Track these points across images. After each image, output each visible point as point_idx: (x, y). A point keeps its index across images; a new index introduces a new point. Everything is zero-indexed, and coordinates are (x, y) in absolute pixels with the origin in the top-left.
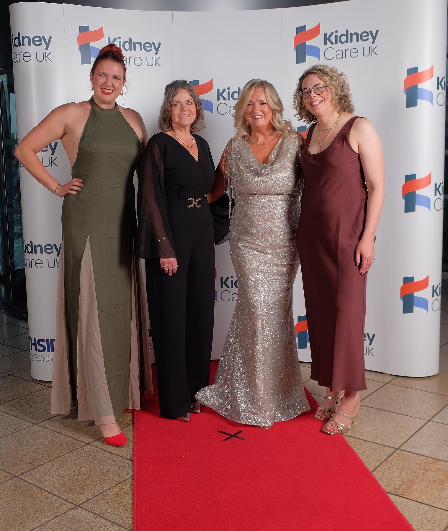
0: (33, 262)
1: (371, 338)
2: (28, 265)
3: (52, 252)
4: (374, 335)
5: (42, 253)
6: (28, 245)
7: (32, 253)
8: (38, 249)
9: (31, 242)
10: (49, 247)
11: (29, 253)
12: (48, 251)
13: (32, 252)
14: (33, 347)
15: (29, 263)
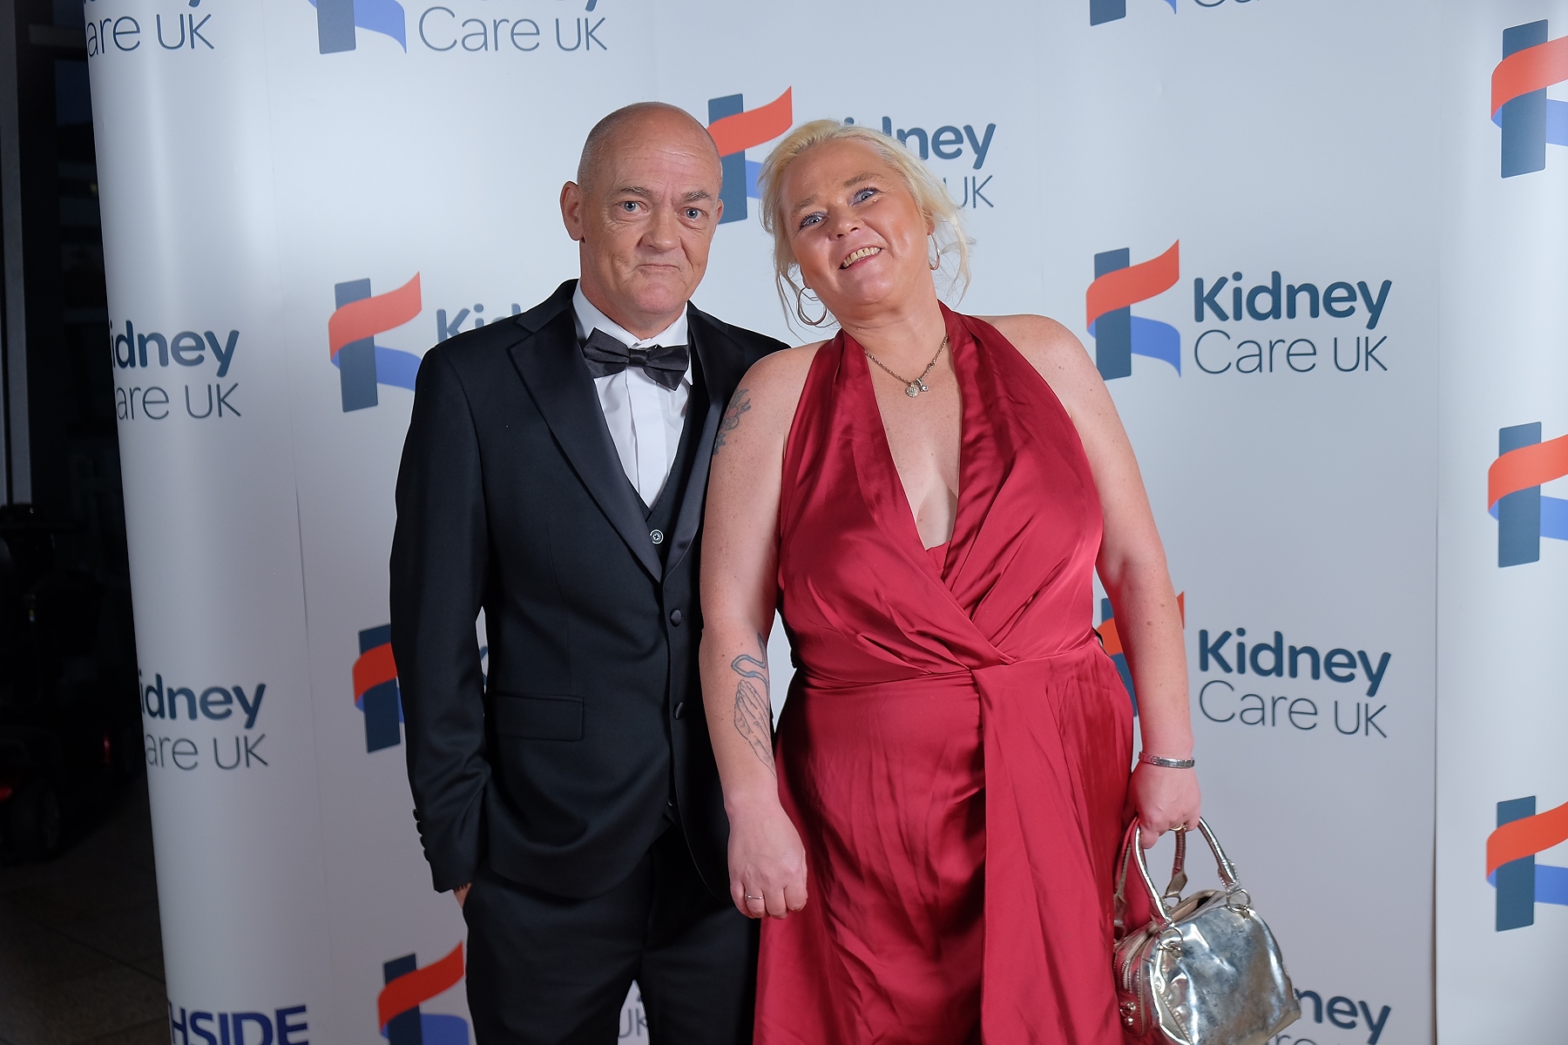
0: (168, 747)
1: (1375, 1017)
2: (150, 756)
3: (228, 713)
4: (1386, 1011)
5: (193, 715)
6: (150, 689)
7: (163, 716)
8: (181, 701)
9: (159, 678)
10: (217, 697)
11: (153, 714)
12: (214, 709)
13: (161, 713)
14: (179, 1034)
15: (155, 750)
